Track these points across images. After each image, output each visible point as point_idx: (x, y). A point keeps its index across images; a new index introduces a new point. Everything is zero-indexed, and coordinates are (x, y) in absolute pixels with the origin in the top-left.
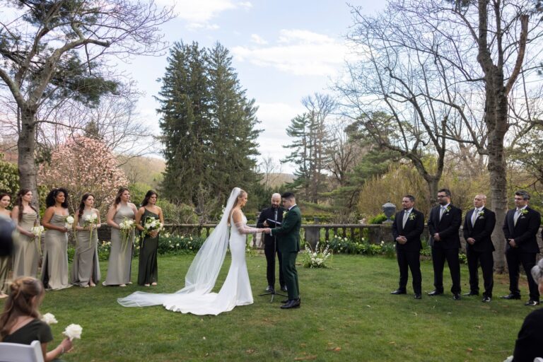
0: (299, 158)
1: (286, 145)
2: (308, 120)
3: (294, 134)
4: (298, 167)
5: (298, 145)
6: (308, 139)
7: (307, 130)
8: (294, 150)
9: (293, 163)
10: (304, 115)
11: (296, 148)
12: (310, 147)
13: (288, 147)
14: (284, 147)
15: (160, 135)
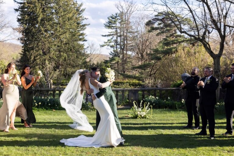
0: (113, 44)
1: (104, 35)
2: (119, 18)
3: (109, 27)
4: (112, 50)
5: (112, 35)
6: (119, 31)
7: (118, 25)
8: (110, 38)
9: (109, 47)
10: (116, 14)
11: (111, 37)
12: (120, 36)
13: (105, 36)
14: (103, 36)
15: (18, 27)
